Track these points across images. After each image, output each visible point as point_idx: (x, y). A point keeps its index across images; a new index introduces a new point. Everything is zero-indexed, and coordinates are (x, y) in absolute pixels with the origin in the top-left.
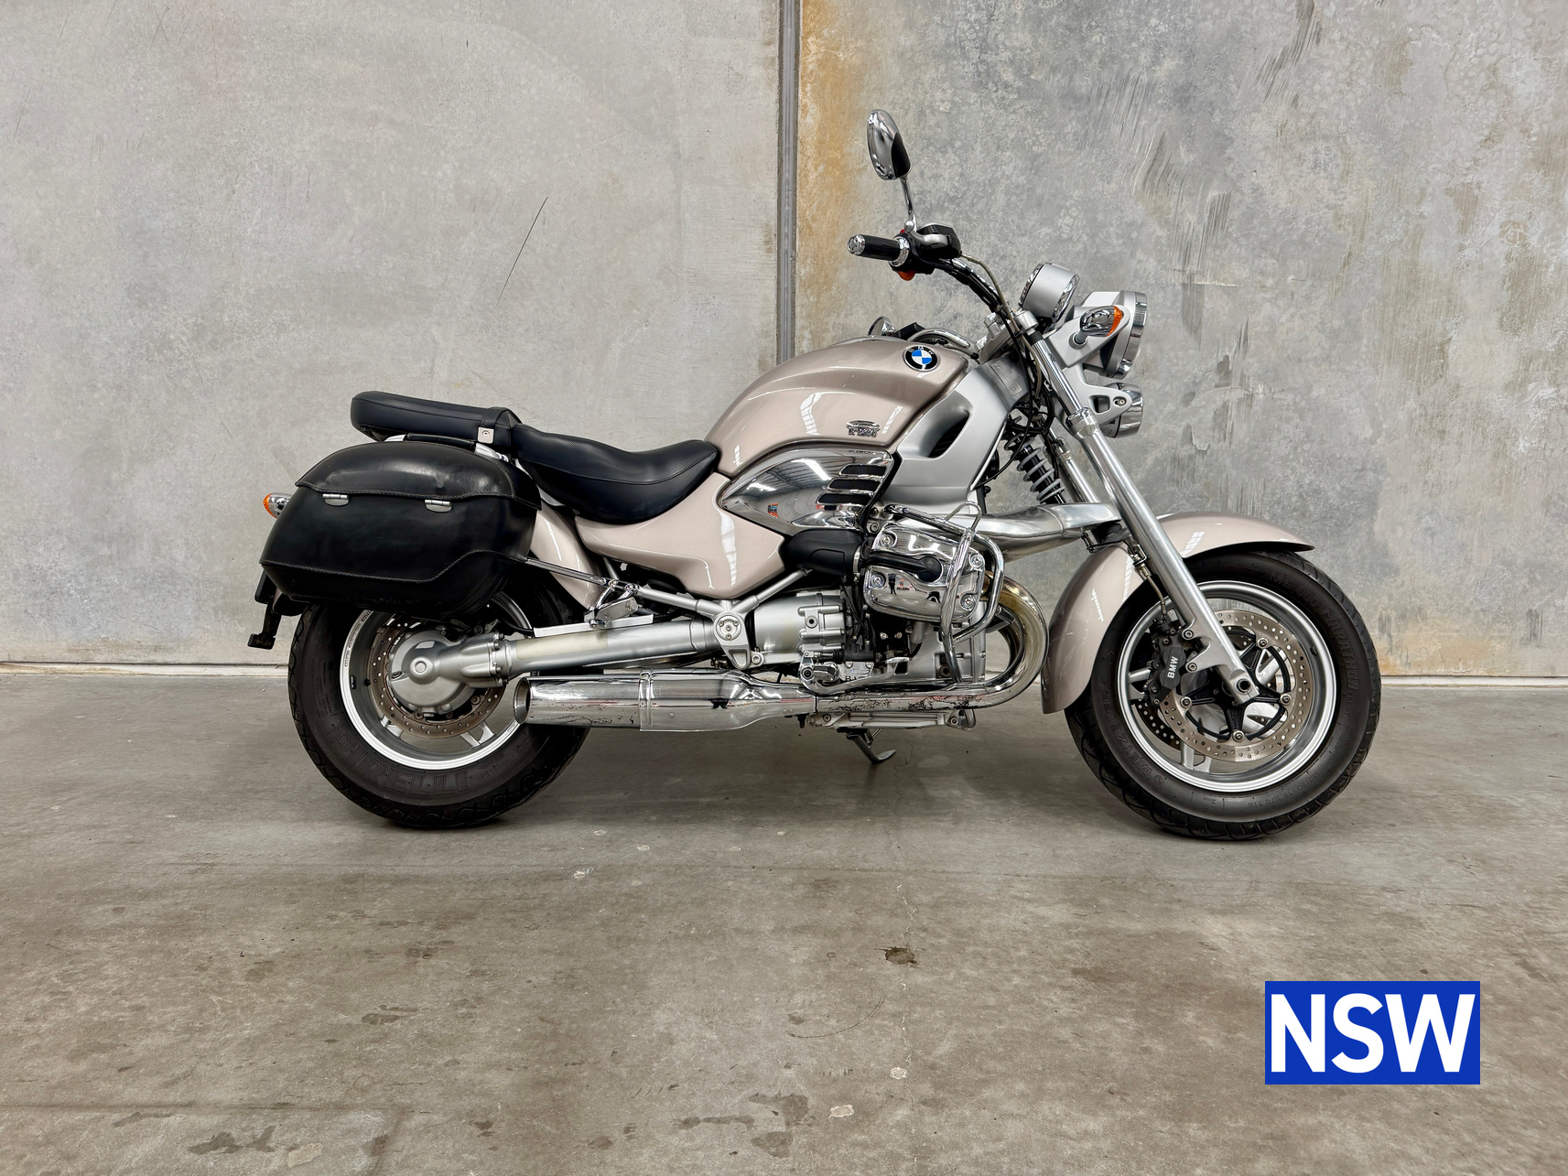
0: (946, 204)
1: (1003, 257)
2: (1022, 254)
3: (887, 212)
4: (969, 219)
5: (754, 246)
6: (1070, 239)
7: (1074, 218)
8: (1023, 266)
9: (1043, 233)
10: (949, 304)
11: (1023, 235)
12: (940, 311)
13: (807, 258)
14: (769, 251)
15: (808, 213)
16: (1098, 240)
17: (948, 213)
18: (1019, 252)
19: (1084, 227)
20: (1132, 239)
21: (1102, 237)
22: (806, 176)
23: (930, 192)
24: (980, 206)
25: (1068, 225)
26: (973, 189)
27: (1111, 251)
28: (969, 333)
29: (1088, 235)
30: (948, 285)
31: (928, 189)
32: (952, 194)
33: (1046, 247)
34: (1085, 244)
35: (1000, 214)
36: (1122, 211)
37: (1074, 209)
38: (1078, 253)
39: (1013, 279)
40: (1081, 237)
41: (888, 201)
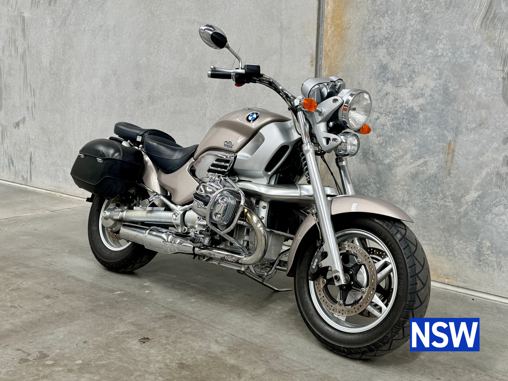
0: (384, 41)
1: (409, 65)
2: (418, 63)
3: (358, 46)
4: (394, 48)
5: (307, 64)
6: (442, 55)
7: (444, 45)
8: (418, 69)
9: (429, 53)
10: (384, 88)
11: (419, 54)
12: (380, 91)
13: (326, 68)
14: (312, 65)
15: (327, 48)
16: (456, 55)
17: (384, 45)
18: (416, 62)
19: (449, 49)
20: (474, 54)
21: (459, 53)
22: (327, 32)
23: (377, 36)
24: (399, 41)
25: (441, 48)
26: (396, 33)
27: (463, 61)
28: (393, 102)
29: (451, 53)
30: (384, 79)
31: (376, 34)
32: (386, 36)
33: (430, 60)
34: (449, 57)
35: (408, 44)
36: (469, 40)
37: (444, 40)
38: (446, 62)
39: (414, 76)
40: (447, 54)
41: (359, 41)
